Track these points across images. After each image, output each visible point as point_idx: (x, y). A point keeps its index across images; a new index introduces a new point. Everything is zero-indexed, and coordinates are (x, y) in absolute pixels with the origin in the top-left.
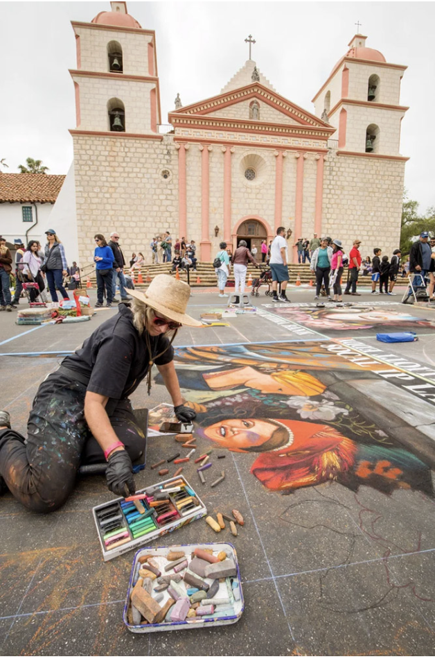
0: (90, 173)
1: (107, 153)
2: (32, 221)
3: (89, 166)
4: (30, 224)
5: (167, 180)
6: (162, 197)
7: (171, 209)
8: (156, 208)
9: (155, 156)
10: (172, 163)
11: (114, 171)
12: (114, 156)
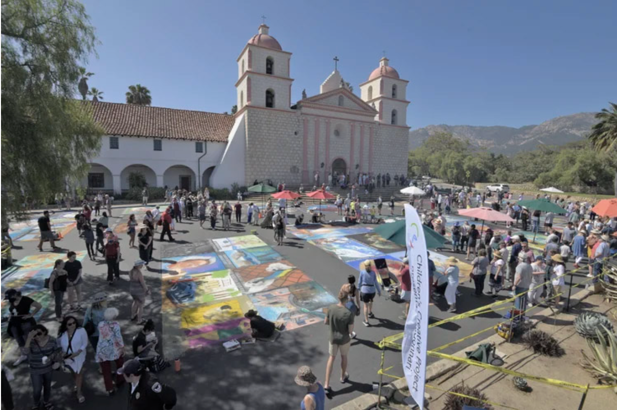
0: (256, 130)
1: (266, 120)
2: (202, 152)
3: (256, 126)
4: (201, 154)
5: (297, 136)
6: (295, 145)
7: (299, 152)
8: (291, 152)
9: (291, 122)
10: (301, 126)
11: (270, 130)
12: (270, 121)
